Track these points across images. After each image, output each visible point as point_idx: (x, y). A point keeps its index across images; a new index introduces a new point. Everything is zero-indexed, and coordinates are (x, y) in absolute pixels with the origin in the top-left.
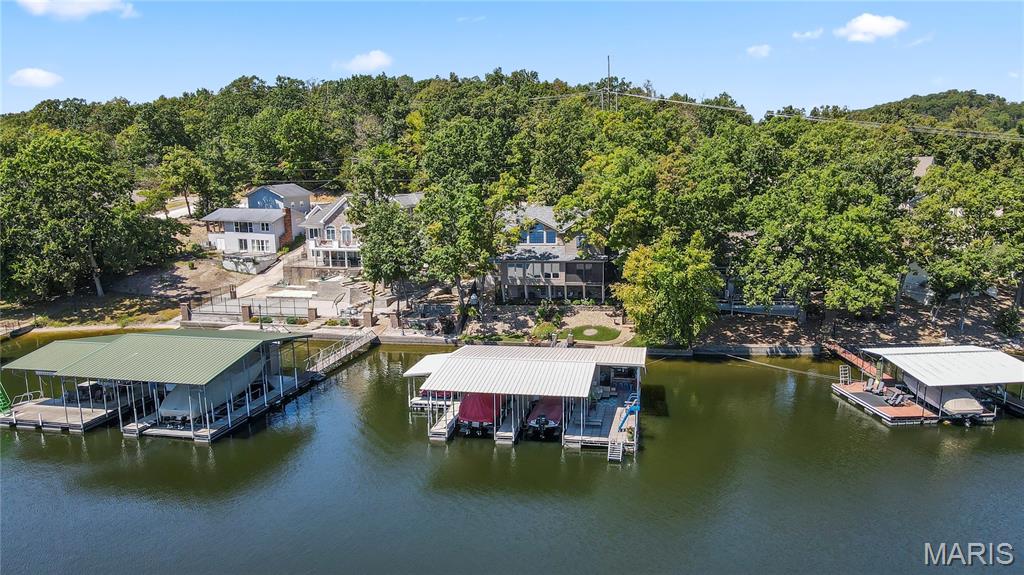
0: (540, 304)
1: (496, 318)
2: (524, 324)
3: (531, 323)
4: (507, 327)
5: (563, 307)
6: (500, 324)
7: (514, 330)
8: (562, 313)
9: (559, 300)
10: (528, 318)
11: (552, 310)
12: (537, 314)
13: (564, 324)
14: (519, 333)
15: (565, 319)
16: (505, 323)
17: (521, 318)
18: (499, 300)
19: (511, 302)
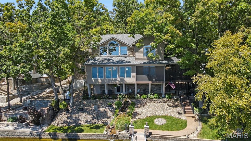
0: (116, 98)
1: (82, 110)
2: (104, 115)
3: (110, 114)
4: (89, 117)
5: (134, 100)
6: (84, 115)
7: (95, 120)
8: (134, 105)
9: (131, 95)
10: (107, 109)
11: (126, 103)
12: (114, 106)
13: (136, 114)
14: (100, 123)
15: (137, 110)
16: (89, 114)
17: (102, 109)
18: (85, 96)
19: (95, 97)
